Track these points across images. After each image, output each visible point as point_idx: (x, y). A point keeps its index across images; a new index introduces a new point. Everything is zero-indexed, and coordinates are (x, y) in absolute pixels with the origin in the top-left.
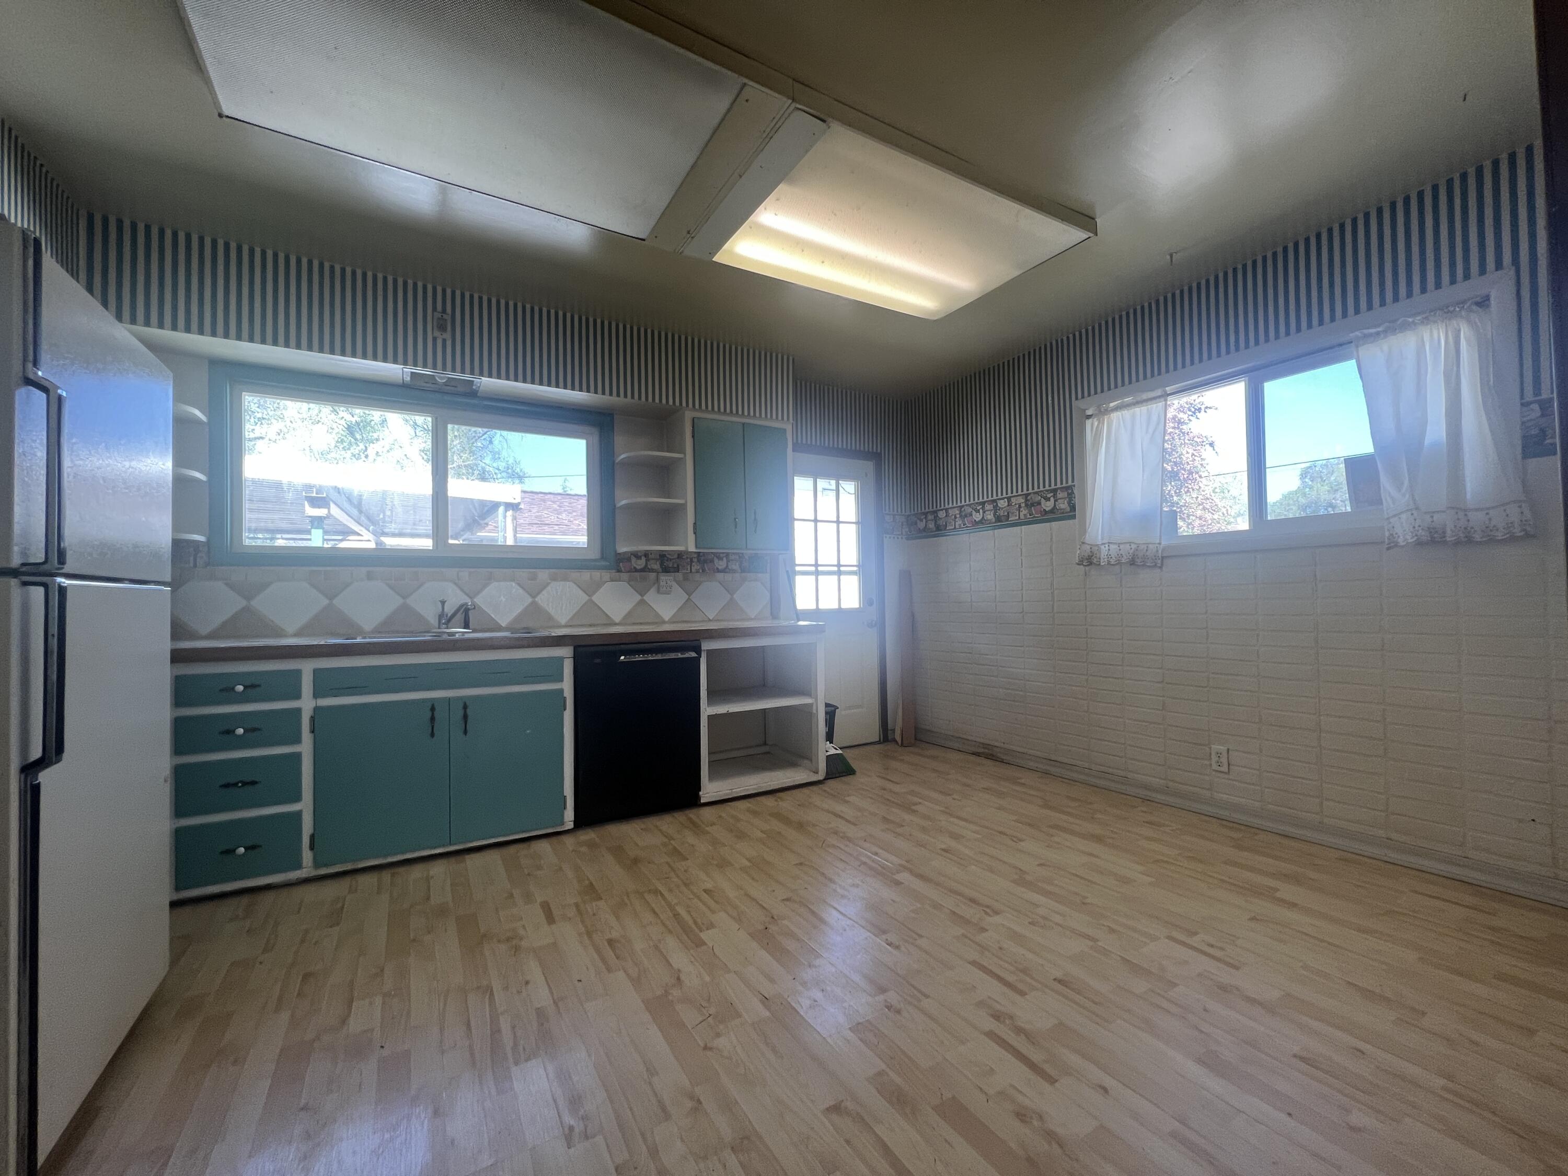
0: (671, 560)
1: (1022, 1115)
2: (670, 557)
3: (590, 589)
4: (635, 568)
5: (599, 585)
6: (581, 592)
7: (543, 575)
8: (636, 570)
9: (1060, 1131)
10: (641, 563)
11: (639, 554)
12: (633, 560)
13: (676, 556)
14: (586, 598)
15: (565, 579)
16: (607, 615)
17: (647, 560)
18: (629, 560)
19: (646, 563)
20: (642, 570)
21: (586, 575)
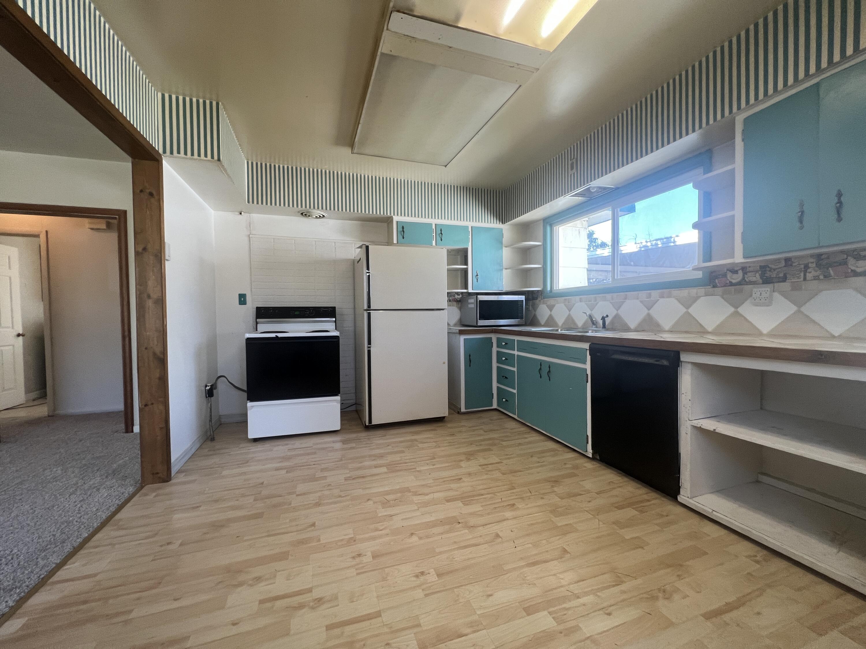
0: (774, 270)
1: (258, 579)
2: (773, 267)
3: (688, 303)
4: (730, 282)
5: (696, 299)
6: (681, 306)
7: (655, 294)
8: (731, 284)
9: (239, 589)
10: (738, 277)
11: (736, 269)
12: (729, 275)
13: (783, 263)
14: (684, 310)
15: (669, 296)
16: (700, 325)
17: (745, 274)
18: (725, 275)
19: (743, 276)
20: (739, 284)
21: (684, 293)
